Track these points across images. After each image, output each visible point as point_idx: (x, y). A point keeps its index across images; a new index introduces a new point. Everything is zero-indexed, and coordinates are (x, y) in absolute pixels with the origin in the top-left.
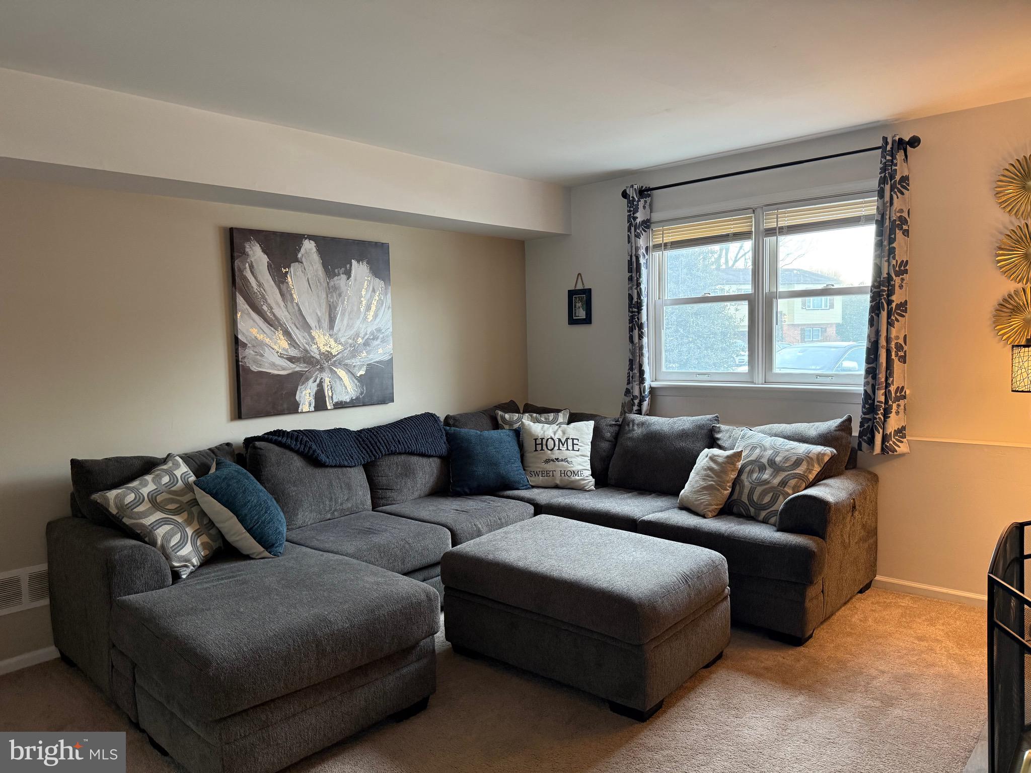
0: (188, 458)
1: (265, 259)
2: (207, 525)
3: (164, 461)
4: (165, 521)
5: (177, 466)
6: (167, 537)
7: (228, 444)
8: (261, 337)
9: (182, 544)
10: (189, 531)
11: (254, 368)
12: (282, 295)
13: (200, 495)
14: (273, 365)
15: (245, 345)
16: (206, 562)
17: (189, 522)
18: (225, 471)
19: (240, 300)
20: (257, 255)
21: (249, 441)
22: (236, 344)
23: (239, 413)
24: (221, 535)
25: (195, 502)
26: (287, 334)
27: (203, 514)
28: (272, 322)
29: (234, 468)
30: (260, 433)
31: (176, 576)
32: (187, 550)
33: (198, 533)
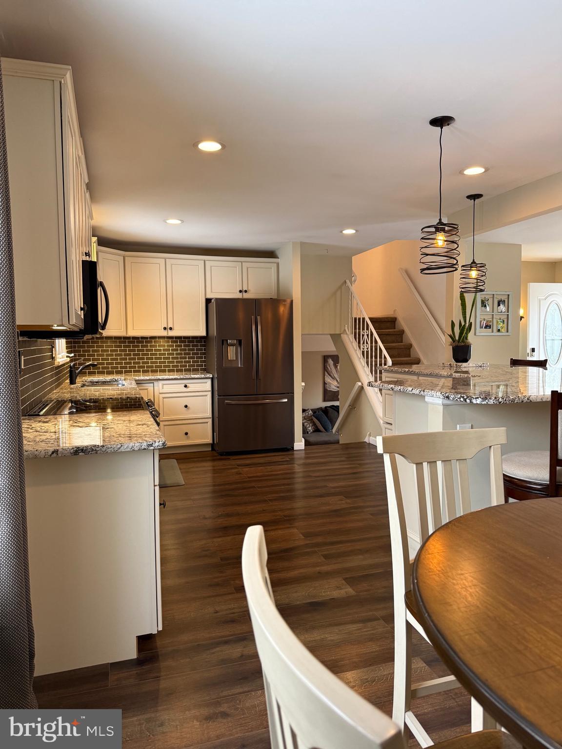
0: (312, 410)
1: (332, 362)
2: (314, 424)
3: (307, 410)
4: (306, 422)
5: (309, 411)
6: (306, 425)
7: (321, 408)
8: (330, 382)
9: (309, 427)
10: (311, 425)
11: (329, 389)
12: (336, 371)
13: (313, 418)
14: (333, 389)
15: (326, 384)
16: (314, 432)
17: (311, 423)
18: (319, 413)
19: (326, 373)
20: (331, 362)
21: (326, 407)
22: (325, 384)
23: (325, 400)
24: (317, 427)
25: (312, 419)
26: (337, 381)
27: (314, 422)
28: (334, 378)
29: (321, 412)
30: (329, 406)
31: (308, 433)
32: (310, 428)
33: (312, 426)
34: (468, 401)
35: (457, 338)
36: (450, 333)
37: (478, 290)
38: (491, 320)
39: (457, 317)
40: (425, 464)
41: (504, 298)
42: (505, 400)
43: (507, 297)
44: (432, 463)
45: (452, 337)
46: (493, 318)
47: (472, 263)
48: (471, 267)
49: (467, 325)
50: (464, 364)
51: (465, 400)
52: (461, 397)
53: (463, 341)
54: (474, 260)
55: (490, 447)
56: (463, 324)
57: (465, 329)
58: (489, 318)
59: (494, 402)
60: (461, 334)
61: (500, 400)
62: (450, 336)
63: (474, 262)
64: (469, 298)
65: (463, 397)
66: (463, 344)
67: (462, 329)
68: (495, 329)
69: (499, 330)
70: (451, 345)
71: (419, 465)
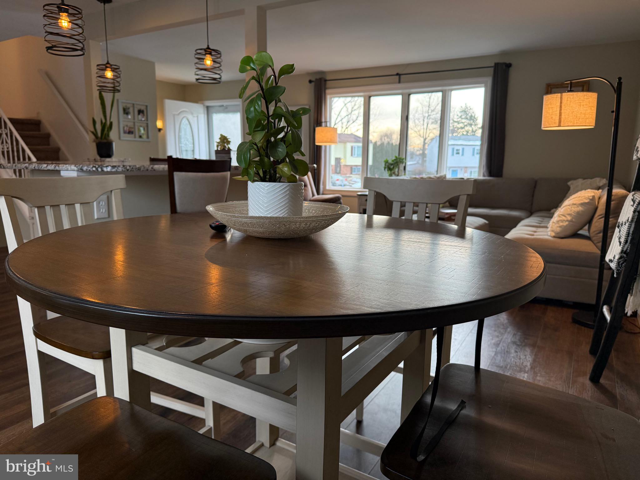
34: (100, 169)
35: (99, 135)
36: (93, 130)
37: (115, 90)
38: (132, 126)
39: (99, 117)
40: (48, 208)
41: (143, 108)
43: (145, 107)
44: (56, 207)
45: (95, 134)
46: (134, 125)
47: (106, 63)
48: (107, 67)
49: (108, 123)
50: (108, 159)
51: (97, 169)
52: (93, 167)
53: (105, 138)
54: (108, 61)
55: (111, 191)
56: (104, 121)
57: (107, 127)
58: (130, 124)
59: (122, 170)
60: (103, 130)
61: (128, 168)
62: (93, 132)
63: (108, 63)
64: (108, 97)
65: (95, 167)
66: (105, 141)
67: (103, 126)
68: (137, 136)
69: (140, 137)
70: (94, 141)
71: (41, 208)
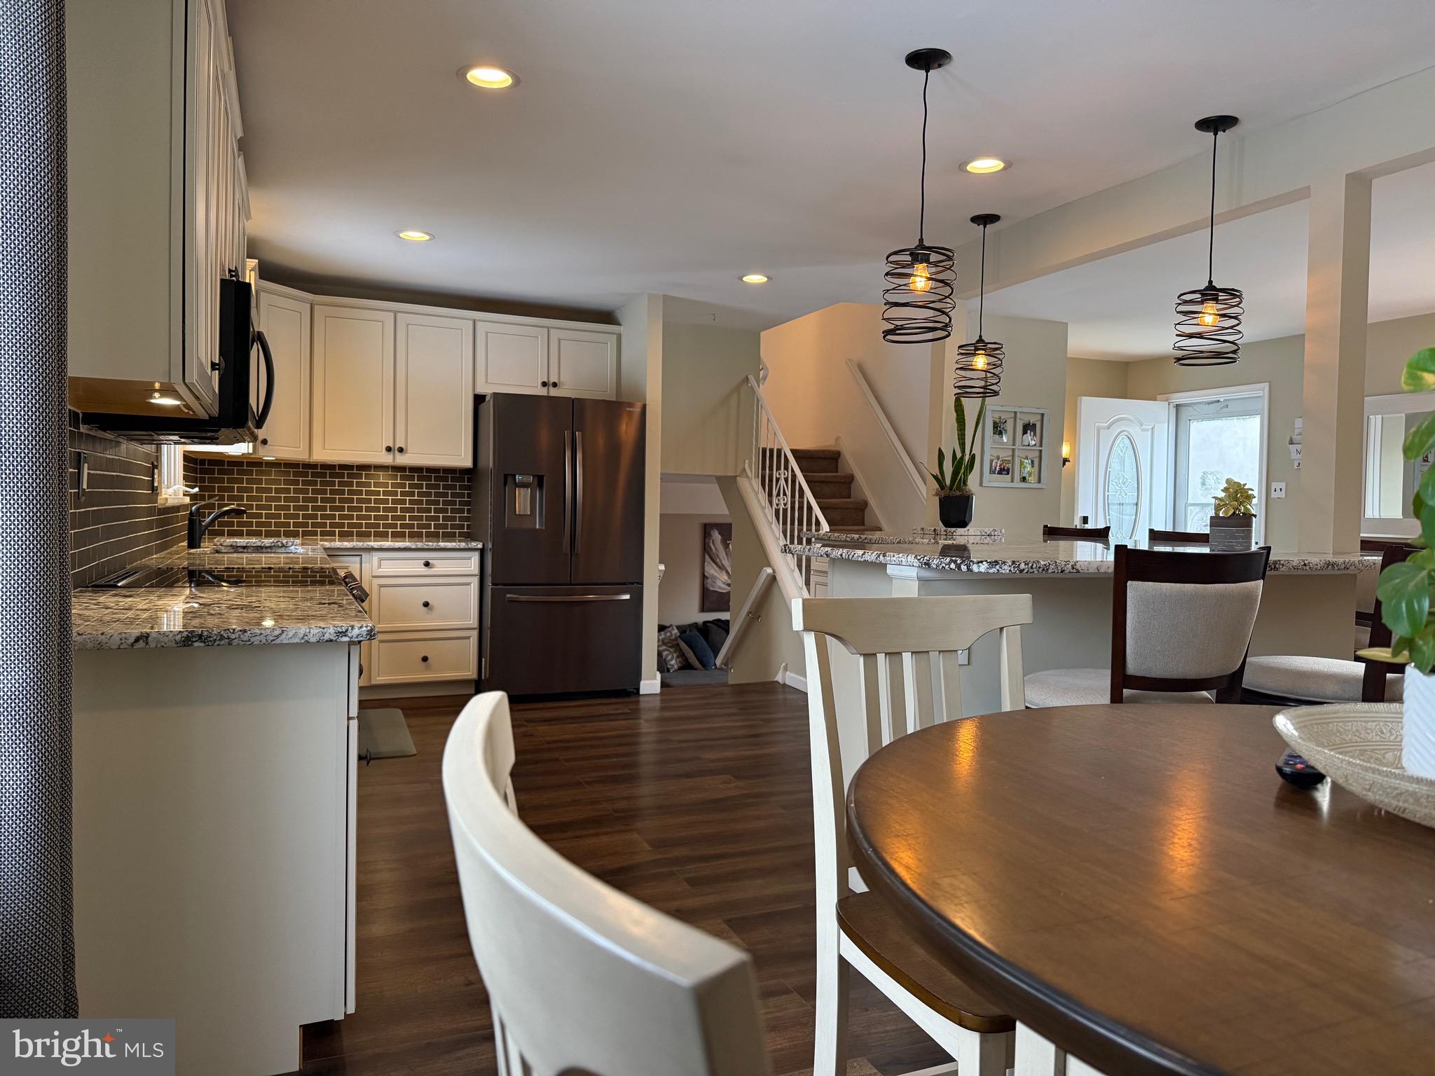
0: (678, 627)
1: (720, 537)
2: (682, 655)
3: (669, 627)
4: (666, 650)
5: (673, 629)
6: (667, 656)
7: (696, 623)
8: (715, 574)
9: (672, 660)
10: (675, 655)
11: (711, 589)
12: (727, 554)
13: (680, 641)
14: (720, 588)
15: (707, 578)
16: (680, 669)
17: (675, 652)
18: (691, 633)
19: (707, 557)
20: (716, 536)
21: (705, 623)
22: (704, 577)
23: (703, 609)
24: (686, 660)
25: (678, 645)
26: (727, 572)
27: (681, 650)
28: (722, 568)
29: (696, 632)
30: (711, 620)
31: (668, 671)
32: (673, 662)
33: (678, 657)
34: (964, 568)
35: (948, 482)
36: (936, 471)
37: (988, 392)
38: (1010, 458)
39: (949, 444)
40: (881, 658)
41: (1033, 420)
42: (1032, 567)
43: (1039, 417)
44: (894, 655)
45: (939, 480)
46: (1013, 456)
47: (978, 342)
48: (977, 349)
49: (967, 458)
50: (960, 531)
51: (959, 567)
52: (951, 561)
53: (958, 488)
54: (981, 336)
55: (1001, 629)
56: (959, 455)
57: (963, 466)
58: (1005, 455)
59: (1010, 570)
60: (955, 473)
61: (1022, 566)
62: (935, 477)
63: (980, 340)
64: (971, 406)
65: (955, 562)
66: (959, 493)
67: (957, 463)
68: (1017, 477)
69: (1024, 479)
70: (937, 494)
71: (870, 657)
